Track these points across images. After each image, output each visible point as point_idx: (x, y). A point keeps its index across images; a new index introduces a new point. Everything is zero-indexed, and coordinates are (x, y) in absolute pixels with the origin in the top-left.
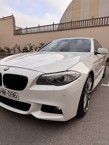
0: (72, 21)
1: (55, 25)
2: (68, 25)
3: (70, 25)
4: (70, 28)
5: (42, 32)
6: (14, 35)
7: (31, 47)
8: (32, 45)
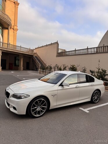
0: (105, 45)
1: (89, 49)
2: (101, 49)
3: (102, 49)
4: (102, 52)
5: (77, 55)
6: (56, 57)
7: (65, 67)
8: (66, 66)
